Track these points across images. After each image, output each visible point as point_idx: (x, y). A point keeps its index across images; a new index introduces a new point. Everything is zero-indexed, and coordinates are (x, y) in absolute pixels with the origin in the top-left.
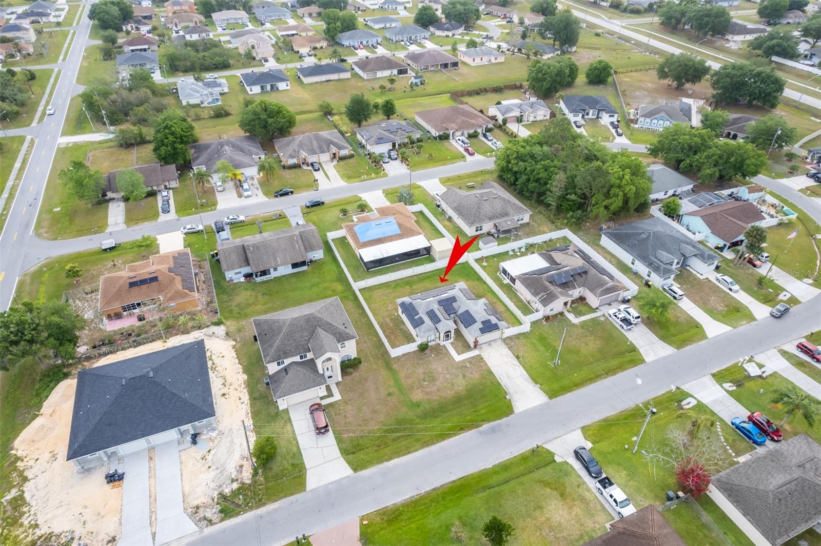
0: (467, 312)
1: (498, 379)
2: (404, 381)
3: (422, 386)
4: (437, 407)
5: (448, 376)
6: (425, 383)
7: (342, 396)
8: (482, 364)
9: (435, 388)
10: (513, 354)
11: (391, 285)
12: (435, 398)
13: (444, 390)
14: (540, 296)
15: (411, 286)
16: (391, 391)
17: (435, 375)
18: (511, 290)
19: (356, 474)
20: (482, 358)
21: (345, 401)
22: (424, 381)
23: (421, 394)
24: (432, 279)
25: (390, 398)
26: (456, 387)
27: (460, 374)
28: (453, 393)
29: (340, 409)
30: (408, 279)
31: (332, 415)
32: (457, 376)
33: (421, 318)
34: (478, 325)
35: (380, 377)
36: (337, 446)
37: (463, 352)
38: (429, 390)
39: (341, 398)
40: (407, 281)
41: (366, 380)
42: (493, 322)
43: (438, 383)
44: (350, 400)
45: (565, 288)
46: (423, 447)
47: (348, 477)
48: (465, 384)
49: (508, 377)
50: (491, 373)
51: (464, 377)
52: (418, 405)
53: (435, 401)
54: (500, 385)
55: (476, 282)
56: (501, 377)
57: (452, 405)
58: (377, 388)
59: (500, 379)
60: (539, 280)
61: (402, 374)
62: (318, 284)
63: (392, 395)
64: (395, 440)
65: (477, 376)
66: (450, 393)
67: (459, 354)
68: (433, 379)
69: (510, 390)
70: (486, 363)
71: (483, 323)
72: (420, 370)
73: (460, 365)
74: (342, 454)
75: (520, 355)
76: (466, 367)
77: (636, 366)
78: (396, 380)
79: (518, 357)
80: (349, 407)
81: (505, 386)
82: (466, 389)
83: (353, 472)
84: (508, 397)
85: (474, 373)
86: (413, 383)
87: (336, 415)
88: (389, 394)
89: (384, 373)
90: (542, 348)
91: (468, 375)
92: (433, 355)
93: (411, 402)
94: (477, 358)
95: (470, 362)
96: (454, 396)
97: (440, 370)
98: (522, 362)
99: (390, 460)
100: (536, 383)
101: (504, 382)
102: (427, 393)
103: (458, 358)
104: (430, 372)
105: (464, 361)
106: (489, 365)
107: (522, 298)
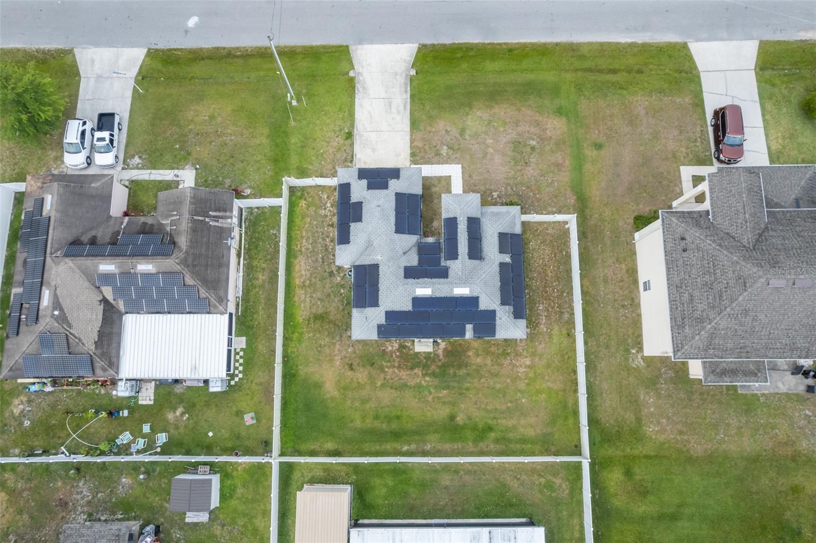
0: (399, 230)
1: (408, 107)
2: (567, 162)
3: (542, 139)
4: (532, 97)
5: (489, 141)
6: (533, 143)
7: (679, 170)
8: (420, 144)
9: (519, 129)
10: (352, 145)
11: (497, 441)
12: (529, 112)
13: (508, 120)
14: (221, 223)
15: (452, 418)
16: (595, 152)
17: (509, 153)
18: (245, 310)
19: (685, 40)
20: (413, 155)
21: (676, 160)
22: (533, 148)
23: (549, 126)
24: (394, 426)
25: (602, 139)
26: (486, 117)
27: (467, 137)
28: (496, 110)
29: (687, 148)
30: (448, 446)
31: (702, 142)
32: (476, 135)
33: (502, 251)
34: (395, 186)
35: (603, 185)
36: (704, 90)
37: (440, 179)
38: (532, 130)
39: (682, 168)
40: (453, 440)
41: (630, 189)
42: (364, 182)
43: (513, 135)
44: (667, 159)
45: (152, 225)
46: (579, 45)
47: (698, 40)
48: (470, 117)
49: (390, 104)
50: (414, 124)
51: (462, 131)
52: (559, 112)
53: (530, 106)
54: (412, 96)
55: (303, 371)
56: (402, 108)
57: (506, 91)
58: (617, 165)
59: (405, 106)
60: (190, 261)
61: (565, 177)
62: (661, 517)
63: (596, 145)
64: (614, 71)
65: (441, 125)
66: (502, 111)
67: (448, 179)
68: (517, 145)
69: (403, 81)
70: (412, 141)
71: (385, 187)
72: (531, 172)
73: (458, 155)
74: (699, 77)
75: (341, 140)
76: (449, 148)
77: (170, 50)
78: (579, 168)
79: (350, 135)
80: (672, 145)
81: (406, 91)
82: (471, 108)
83: (688, 44)
84: (413, 72)
85: (444, 132)
86: (553, 152)
87: (696, 141)
88: (598, 146)
89: (595, 191)
90: (294, 140)
91: (455, 132)
92: (495, 194)
93: (568, 120)
94: (423, 158)
95: (438, 154)
96: (496, 104)
97: (498, 159)
98: (348, 124)
99: (632, 43)
100: (352, 80)
101: (401, 99)
102: (538, 124)
103: (454, 172)
104: (516, 162)
105: (447, 161)
106: (408, 138)
107: (241, 274)
